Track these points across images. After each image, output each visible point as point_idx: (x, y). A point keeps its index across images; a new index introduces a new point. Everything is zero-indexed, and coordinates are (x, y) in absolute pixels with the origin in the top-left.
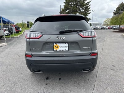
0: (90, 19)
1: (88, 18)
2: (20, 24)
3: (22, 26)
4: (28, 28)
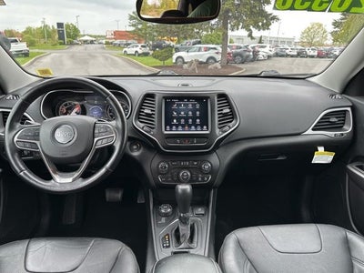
0: (274, 18)
2: (38, 29)
3: (44, 37)
4: (61, 44)
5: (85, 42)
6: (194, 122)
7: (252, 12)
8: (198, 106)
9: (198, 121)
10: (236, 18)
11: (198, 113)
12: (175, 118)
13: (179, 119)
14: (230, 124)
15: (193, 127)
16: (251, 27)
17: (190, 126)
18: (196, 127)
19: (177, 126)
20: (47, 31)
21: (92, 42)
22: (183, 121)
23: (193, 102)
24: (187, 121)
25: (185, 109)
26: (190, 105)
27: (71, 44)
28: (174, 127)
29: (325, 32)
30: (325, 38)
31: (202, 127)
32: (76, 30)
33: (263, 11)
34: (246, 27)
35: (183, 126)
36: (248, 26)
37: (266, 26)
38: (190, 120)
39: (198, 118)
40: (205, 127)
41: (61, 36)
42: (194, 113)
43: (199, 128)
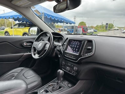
2: (100, 26)
3: (101, 28)
4: (106, 30)
5: (115, 29)
9: (77, 49)
20: (103, 26)
21: (118, 30)
27: (110, 30)
32: (112, 25)
41: (106, 27)
42: (77, 47)
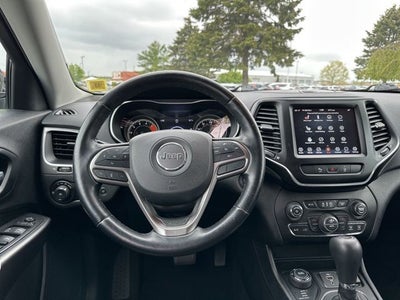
0: (297, 54)
1: (293, 48)
6: (338, 141)
7: (274, 48)
8: (340, 118)
10: (257, 55)
11: (342, 128)
12: (309, 135)
13: (315, 137)
14: (390, 144)
15: (337, 149)
16: (274, 64)
17: (333, 147)
18: (342, 149)
19: (314, 147)
22: (321, 140)
23: (333, 112)
24: (327, 140)
25: (322, 122)
26: (329, 117)
28: (310, 149)
29: (346, 70)
30: (346, 76)
31: (351, 149)
33: (285, 47)
34: (269, 63)
35: (323, 147)
36: (271, 62)
37: (289, 63)
38: (332, 139)
39: (343, 135)
40: (355, 149)
43: (346, 149)
